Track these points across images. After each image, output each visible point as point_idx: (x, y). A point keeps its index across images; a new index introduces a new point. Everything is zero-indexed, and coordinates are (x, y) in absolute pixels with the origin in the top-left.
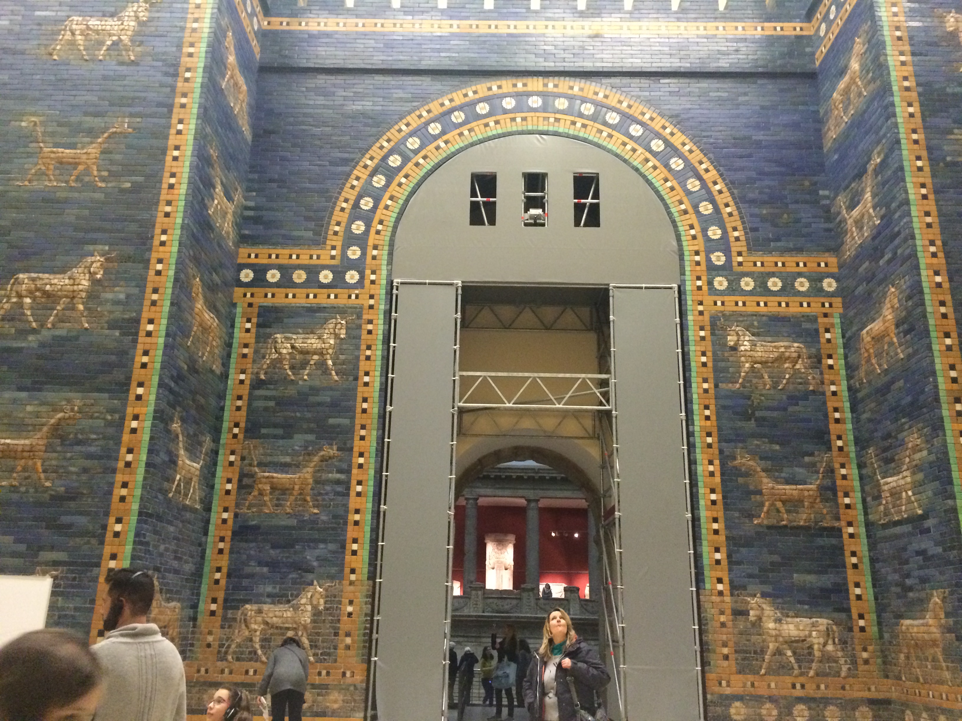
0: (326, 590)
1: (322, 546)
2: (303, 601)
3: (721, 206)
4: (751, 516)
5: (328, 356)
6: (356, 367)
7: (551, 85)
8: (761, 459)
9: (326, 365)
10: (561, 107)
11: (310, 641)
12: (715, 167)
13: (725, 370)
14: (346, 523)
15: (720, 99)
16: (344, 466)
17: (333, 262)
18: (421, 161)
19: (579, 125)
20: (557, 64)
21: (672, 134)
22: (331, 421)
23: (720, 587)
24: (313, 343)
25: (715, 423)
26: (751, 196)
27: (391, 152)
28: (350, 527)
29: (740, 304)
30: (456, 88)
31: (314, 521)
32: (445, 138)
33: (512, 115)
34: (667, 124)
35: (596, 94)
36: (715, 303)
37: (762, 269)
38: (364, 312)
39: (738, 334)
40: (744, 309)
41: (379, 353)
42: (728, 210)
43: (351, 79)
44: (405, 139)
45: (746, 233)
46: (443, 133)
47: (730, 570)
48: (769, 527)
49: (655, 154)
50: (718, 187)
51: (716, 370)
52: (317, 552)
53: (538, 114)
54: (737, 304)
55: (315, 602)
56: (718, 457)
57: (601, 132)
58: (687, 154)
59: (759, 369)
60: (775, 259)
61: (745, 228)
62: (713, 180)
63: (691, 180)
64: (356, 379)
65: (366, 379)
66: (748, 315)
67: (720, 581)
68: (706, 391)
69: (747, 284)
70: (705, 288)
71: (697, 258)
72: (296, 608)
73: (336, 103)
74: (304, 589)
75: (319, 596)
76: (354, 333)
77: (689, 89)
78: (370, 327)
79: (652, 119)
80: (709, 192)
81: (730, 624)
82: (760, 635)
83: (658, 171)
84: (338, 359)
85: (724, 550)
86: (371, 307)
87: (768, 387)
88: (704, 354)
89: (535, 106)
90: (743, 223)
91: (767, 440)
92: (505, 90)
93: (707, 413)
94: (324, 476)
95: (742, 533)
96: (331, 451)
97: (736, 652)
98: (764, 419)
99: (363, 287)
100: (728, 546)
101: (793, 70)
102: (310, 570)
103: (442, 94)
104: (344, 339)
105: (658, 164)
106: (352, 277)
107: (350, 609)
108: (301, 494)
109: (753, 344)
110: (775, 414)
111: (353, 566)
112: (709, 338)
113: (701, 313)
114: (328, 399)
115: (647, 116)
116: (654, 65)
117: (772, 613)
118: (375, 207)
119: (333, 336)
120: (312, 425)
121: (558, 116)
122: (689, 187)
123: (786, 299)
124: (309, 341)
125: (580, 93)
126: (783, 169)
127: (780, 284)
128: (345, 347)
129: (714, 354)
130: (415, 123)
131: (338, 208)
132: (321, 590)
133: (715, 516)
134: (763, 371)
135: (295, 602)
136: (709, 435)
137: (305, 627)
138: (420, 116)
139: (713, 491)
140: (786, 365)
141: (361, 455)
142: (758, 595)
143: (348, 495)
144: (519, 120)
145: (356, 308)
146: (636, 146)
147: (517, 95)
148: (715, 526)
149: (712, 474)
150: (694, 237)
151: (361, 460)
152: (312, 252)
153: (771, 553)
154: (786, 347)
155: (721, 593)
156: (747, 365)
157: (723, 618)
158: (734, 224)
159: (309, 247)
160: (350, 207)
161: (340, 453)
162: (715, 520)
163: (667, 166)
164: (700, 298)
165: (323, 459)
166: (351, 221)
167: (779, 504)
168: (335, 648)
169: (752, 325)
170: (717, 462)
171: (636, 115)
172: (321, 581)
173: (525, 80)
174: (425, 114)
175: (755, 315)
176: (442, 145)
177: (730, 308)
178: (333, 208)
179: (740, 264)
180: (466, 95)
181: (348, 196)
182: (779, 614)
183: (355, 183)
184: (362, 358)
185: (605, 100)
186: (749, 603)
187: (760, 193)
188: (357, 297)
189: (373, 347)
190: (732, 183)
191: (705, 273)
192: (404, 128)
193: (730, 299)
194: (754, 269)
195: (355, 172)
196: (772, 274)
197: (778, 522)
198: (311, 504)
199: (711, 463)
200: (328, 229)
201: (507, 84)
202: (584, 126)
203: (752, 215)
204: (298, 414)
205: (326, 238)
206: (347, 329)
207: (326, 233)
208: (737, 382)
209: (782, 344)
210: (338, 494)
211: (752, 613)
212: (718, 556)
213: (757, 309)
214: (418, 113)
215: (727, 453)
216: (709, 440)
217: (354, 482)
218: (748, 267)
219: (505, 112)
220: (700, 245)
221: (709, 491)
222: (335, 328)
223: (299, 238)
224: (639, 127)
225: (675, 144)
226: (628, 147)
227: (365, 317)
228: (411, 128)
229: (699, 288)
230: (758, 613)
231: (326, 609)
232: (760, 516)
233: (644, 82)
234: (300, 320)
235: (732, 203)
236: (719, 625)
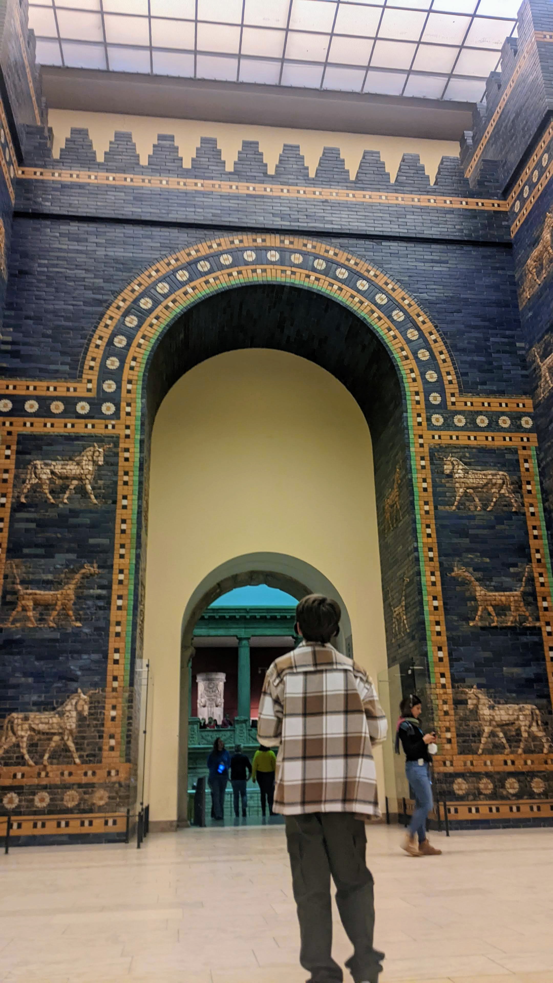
0: (90, 697)
1: (85, 656)
2: (68, 708)
3: (437, 354)
4: (468, 619)
5: (87, 481)
6: (115, 492)
7: (287, 242)
8: (475, 570)
9: (85, 489)
10: (296, 262)
11: (76, 744)
12: (431, 320)
13: (444, 494)
14: (108, 635)
15: (433, 261)
16: (105, 582)
17: (89, 395)
18: (171, 304)
19: (313, 278)
20: (293, 224)
21: (393, 290)
22: (92, 541)
23: (443, 681)
24: (72, 469)
25: (435, 540)
26: (460, 345)
27: (142, 295)
28: (112, 638)
29: (454, 438)
30: (200, 240)
31: (77, 633)
32: (192, 284)
33: (253, 267)
34: (389, 281)
35: (327, 251)
36: (433, 437)
37: (472, 409)
38: (121, 440)
39: (453, 464)
40: (457, 442)
41: (136, 479)
42: (443, 357)
43: (102, 228)
44: (155, 284)
45: (458, 377)
46: (191, 280)
47: (451, 666)
48: (483, 628)
49: (379, 307)
50: (433, 337)
51: (435, 494)
52: (81, 663)
53: (276, 267)
54: (451, 438)
55: (79, 708)
56: (438, 569)
57: (332, 285)
58: (406, 307)
59: (470, 494)
60: (482, 400)
61: (456, 373)
62: (429, 330)
63: (411, 330)
64: (115, 502)
65: (125, 502)
66: (461, 448)
67: (443, 675)
68: (427, 512)
69: (460, 421)
70: (425, 424)
71: (417, 398)
72: (61, 714)
73: (88, 248)
74: (68, 697)
75: (83, 703)
76: (112, 460)
77: (406, 252)
78: (127, 455)
79: (376, 276)
80: (426, 341)
81: (452, 712)
82: (477, 720)
83: (382, 322)
84: (97, 483)
85: (445, 648)
86: (127, 436)
87: (479, 508)
88: (424, 480)
89: (273, 259)
90: (455, 368)
91: (479, 554)
92: (246, 244)
93: (429, 531)
94: (86, 592)
95: (460, 634)
96: (90, 569)
97: (458, 735)
98: (476, 536)
99: (119, 418)
100: (449, 645)
101: (493, 240)
102: (74, 679)
103: (189, 245)
104: (103, 465)
105: (382, 315)
106: (108, 409)
107: (113, 713)
108: (64, 609)
109: (466, 472)
110: (485, 532)
111: (115, 674)
112: (428, 467)
113: (422, 445)
114: (88, 521)
115: (372, 273)
116: (376, 229)
117: (486, 701)
118: (129, 345)
119: (91, 463)
120: (73, 545)
121: (294, 269)
122: (409, 336)
123: (492, 434)
124: (68, 467)
125: (313, 251)
126: (487, 324)
127: (487, 421)
128: (103, 472)
129: (433, 481)
130: (164, 270)
131: (92, 345)
132: (85, 697)
133: (437, 620)
134: (474, 495)
135: (59, 709)
136: (431, 550)
137: (71, 732)
138: (169, 264)
139: (435, 598)
140: (493, 490)
141: (121, 572)
142: (475, 686)
143: (109, 609)
144: (259, 271)
145: (112, 437)
146: (363, 299)
147: (257, 249)
148: (438, 628)
149: (434, 584)
150: (414, 380)
151: (121, 577)
152: (69, 385)
153: (484, 650)
154: (493, 475)
155: (444, 686)
156: (461, 490)
157: (446, 708)
158: (447, 370)
159: (66, 380)
160: (105, 344)
161: (100, 571)
162: (438, 623)
163: (390, 317)
164: (420, 433)
165: (85, 577)
166: (106, 357)
167: (490, 609)
168: (100, 749)
169: (465, 457)
170: (438, 573)
171: (362, 272)
172: (85, 689)
173: (264, 236)
174: (173, 262)
175: (467, 447)
176: (190, 290)
177: (446, 441)
178: (88, 345)
179: (453, 404)
180: (210, 247)
181: (102, 334)
182: (492, 702)
183: (109, 322)
184: (120, 483)
185: (335, 258)
186: (466, 694)
187: (469, 343)
188: (113, 427)
189: (131, 473)
190: (445, 334)
191: (425, 411)
192: (154, 273)
193: (445, 434)
194: (465, 408)
195: (109, 312)
196: (480, 413)
197: (490, 624)
198: (73, 618)
199: (433, 574)
200: (83, 363)
201: (247, 239)
202: (317, 279)
203: (462, 362)
204: (59, 535)
205: (81, 372)
206: (105, 456)
207: (82, 367)
208: (453, 505)
209: (490, 472)
210: (100, 608)
211: (470, 702)
212: (441, 654)
213: (468, 442)
214: (166, 261)
215: (446, 565)
216: (431, 554)
217: (114, 597)
218: (460, 407)
219: (247, 263)
220: (419, 386)
221: (431, 598)
222: (92, 457)
223: (57, 371)
224: (365, 282)
225: (397, 298)
226: (356, 299)
227: (122, 445)
228: (160, 274)
229: (420, 424)
230: (475, 702)
231: (90, 714)
232: (474, 619)
233: (369, 244)
234: (59, 448)
235: (445, 351)
236: (443, 713)
